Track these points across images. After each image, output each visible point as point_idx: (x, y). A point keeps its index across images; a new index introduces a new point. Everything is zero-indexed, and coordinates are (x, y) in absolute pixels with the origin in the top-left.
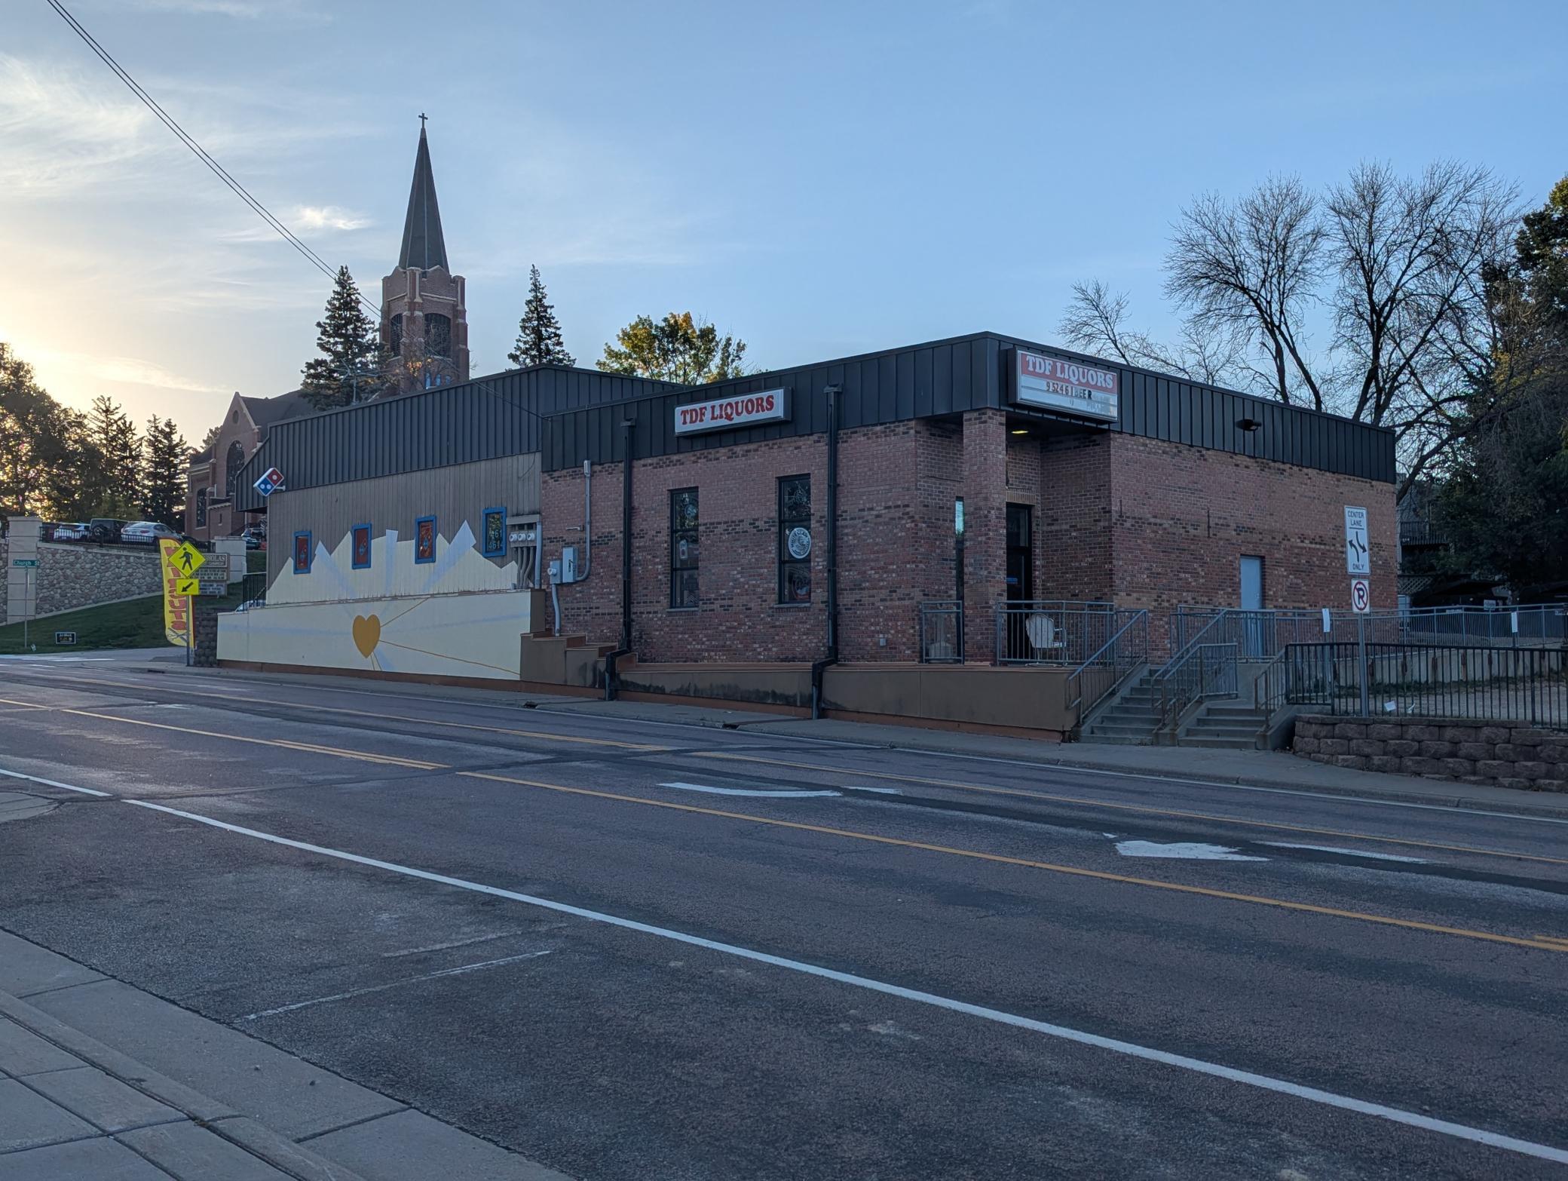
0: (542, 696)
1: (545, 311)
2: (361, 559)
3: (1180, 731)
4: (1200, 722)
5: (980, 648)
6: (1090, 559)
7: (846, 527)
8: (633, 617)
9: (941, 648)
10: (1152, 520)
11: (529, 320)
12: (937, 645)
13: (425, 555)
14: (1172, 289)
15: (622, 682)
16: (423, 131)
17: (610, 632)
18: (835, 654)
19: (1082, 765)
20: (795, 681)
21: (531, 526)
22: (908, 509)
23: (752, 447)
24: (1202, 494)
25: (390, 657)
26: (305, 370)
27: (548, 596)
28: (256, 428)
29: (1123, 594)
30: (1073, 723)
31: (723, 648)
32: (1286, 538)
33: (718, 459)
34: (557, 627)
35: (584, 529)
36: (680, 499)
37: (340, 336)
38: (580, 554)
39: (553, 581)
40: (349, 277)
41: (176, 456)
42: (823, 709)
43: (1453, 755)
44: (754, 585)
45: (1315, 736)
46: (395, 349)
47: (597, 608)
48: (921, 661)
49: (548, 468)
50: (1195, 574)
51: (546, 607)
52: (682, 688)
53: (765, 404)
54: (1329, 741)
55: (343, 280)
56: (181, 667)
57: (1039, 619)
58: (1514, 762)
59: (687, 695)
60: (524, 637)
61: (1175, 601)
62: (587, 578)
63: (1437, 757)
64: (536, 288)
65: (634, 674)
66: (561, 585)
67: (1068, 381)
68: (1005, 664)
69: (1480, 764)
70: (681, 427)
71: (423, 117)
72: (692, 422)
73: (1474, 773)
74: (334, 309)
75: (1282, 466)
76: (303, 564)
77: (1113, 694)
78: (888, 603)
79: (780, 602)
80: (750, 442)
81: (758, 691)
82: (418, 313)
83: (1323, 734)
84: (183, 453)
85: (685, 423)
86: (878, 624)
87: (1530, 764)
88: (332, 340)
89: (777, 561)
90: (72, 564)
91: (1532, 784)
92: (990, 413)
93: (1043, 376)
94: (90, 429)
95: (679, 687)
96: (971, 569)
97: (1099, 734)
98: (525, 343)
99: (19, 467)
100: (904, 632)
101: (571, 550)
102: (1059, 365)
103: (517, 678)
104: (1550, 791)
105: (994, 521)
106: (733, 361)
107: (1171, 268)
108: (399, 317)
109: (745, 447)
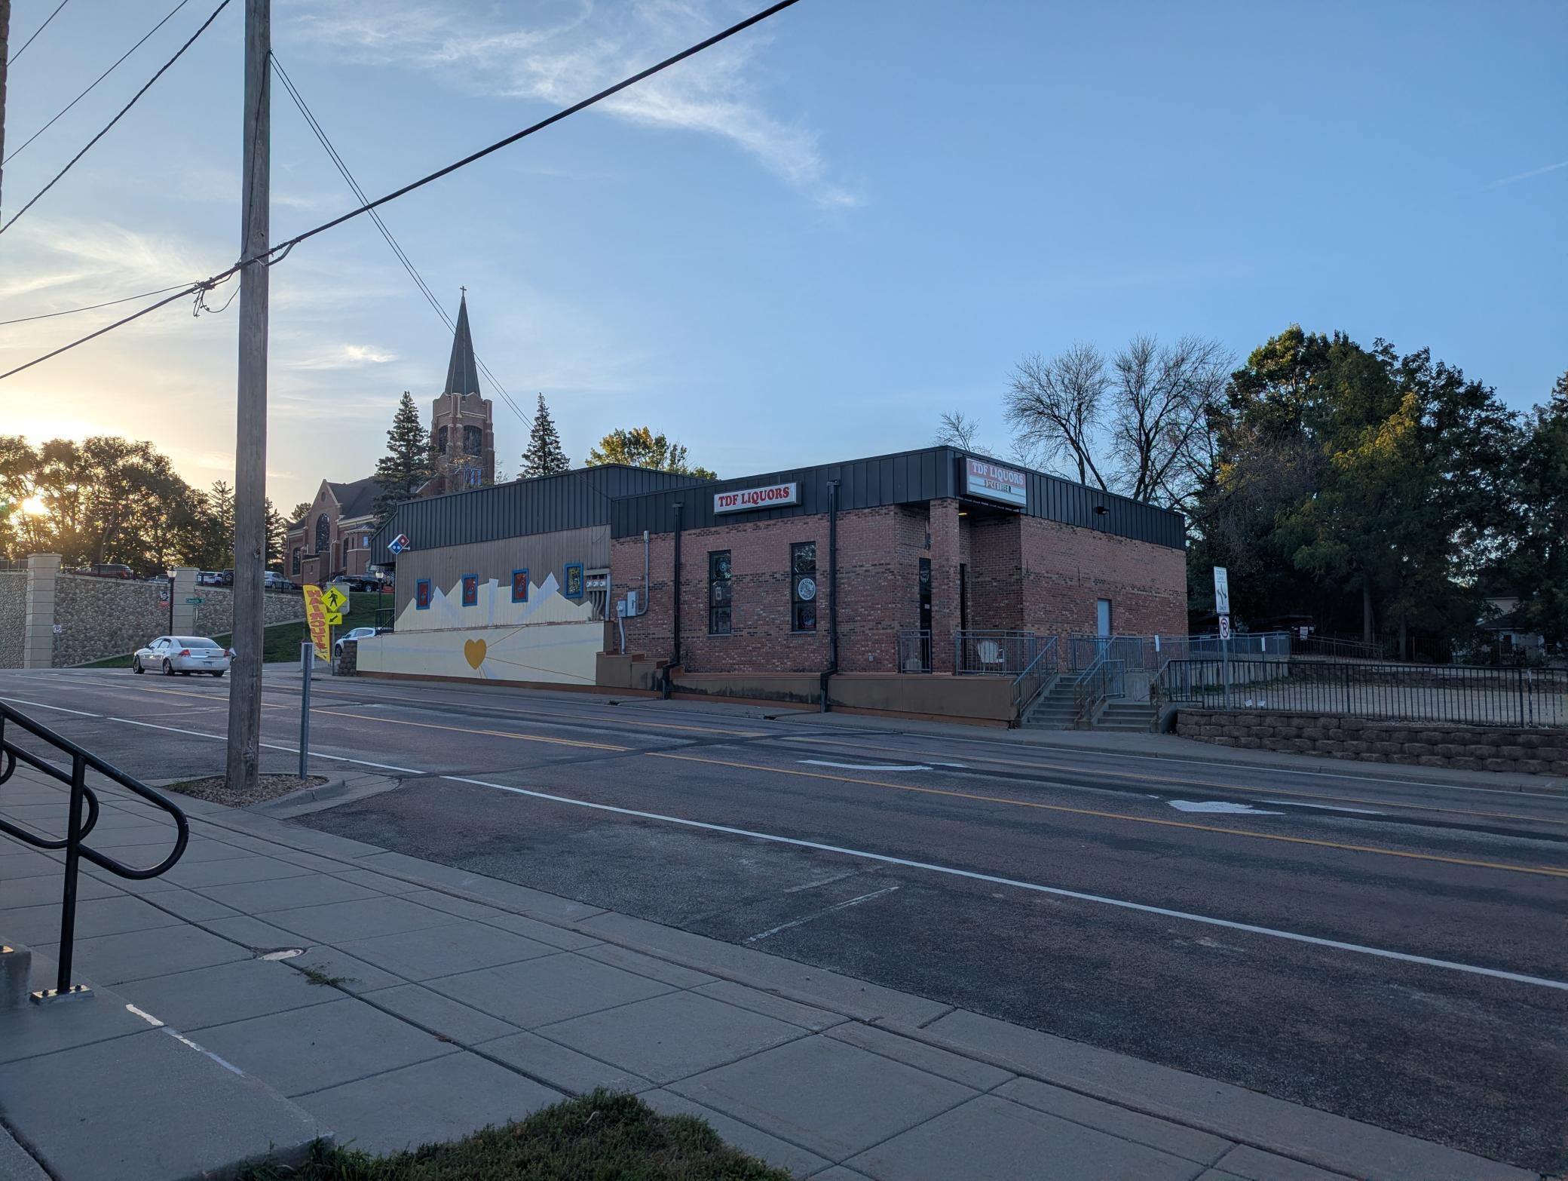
0: (619, 697)
1: (549, 425)
2: (470, 598)
3: (1094, 720)
4: (1105, 713)
5: (944, 663)
6: (1006, 602)
7: (843, 578)
8: (682, 640)
9: (914, 662)
10: (1046, 575)
11: (538, 431)
12: (912, 660)
13: (520, 595)
14: (1008, 418)
15: (674, 686)
16: (463, 298)
17: (664, 651)
18: (834, 668)
19: (1041, 744)
20: (806, 685)
21: (602, 577)
22: (889, 567)
23: (772, 522)
24: (1074, 557)
25: (493, 668)
26: (379, 464)
27: (616, 626)
28: (339, 505)
29: (1029, 625)
30: (1016, 715)
31: (751, 663)
32: (1123, 587)
33: (745, 531)
34: (623, 647)
35: (643, 579)
36: (717, 560)
37: (404, 440)
38: (640, 597)
39: (620, 615)
40: (410, 399)
41: (271, 524)
42: (829, 705)
43: (1299, 736)
44: (773, 619)
45: (1197, 724)
46: (442, 450)
47: (654, 634)
48: (899, 672)
49: (616, 535)
50: (1072, 612)
51: (614, 633)
52: (720, 691)
53: (782, 493)
54: (1208, 727)
55: (406, 401)
56: (329, 676)
57: (987, 643)
58: (1343, 741)
59: (722, 695)
60: (598, 655)
61: (1060, 630)
62: (646, 613)
63: (1287, 738)
64: (542, 408)
65: (680, 681)
66: (627, 617)
67: (997, 480)
68: (960, 674)
69: (1319, 743)
70: (718, 508)
71: (463, 289)
72: (727, 505)
73: (1314, 749)
74: (400, 421)
75: (1121, 539)
76: (423, 603)
77: (1039, 695)
78: (875, 632)
79: (793, 631)
80: (770, 519)
81: (778, 693)
82: (459, 425)
83: (1202, 722)
84: (277, 521)
85: (722, 505)
86: (867, 646)
87: (1355, 743)
88: (398, 443)
89: (790, 602)
90: (221, 601)
91: (1357, 756)
92: (949, 501)
93: (982, 476)
94: (210, 505)
95: (718, 690)
96: (936, 608)
97: (1033, 723)
98: (534, 447)
99: (159, 531)
100: (887, 651)
101: (634, 593)
102: (991, 468)
103: (594, 684)
104: (1371, 761)
105: (953, 575)
106: (679, 460)
107: (1008, 403)
108: (445, 428)
109: (766, 523)
